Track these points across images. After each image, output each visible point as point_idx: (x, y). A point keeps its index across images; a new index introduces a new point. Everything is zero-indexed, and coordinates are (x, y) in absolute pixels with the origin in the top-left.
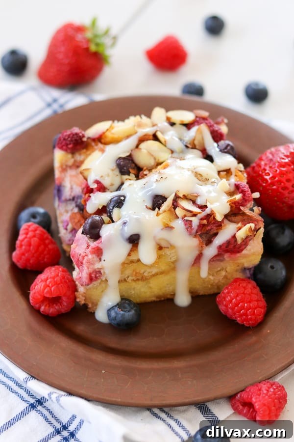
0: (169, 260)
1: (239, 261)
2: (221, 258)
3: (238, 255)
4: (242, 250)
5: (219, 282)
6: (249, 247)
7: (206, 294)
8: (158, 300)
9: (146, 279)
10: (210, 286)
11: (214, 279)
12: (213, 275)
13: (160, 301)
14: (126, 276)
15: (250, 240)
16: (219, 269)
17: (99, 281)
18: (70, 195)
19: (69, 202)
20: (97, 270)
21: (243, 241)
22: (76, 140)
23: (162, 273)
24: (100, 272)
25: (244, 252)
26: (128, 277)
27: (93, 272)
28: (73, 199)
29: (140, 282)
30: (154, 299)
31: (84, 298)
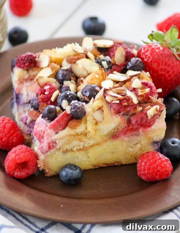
0: (102, 134)
1: (150, 136)
2: (137, 133)
3: (149, 129)
4: (152, 125)
5: (136, 153)
6: (156, 124)
7: (127, 163)
8: (94, 168)
9: (86, 149)
10: (130, 157)
11: (133, 150)
12: (132, 148)
13: (95, 169)
14: (73, 147)
15: (157, 118)
16: (136, 142)
17: (55, 149)
18: (27, 99)
19: (26, 105)
20: (54, 141)
21: (152, 118)
22: (31, 60)
23: (98, 144)
24: (55, 142)
25: (153, 127)
26: (74, 147)
27: (51, 142)
28: (29, 102)
29: (82, 152)
30: (91, 167)
31: (43, 164)
